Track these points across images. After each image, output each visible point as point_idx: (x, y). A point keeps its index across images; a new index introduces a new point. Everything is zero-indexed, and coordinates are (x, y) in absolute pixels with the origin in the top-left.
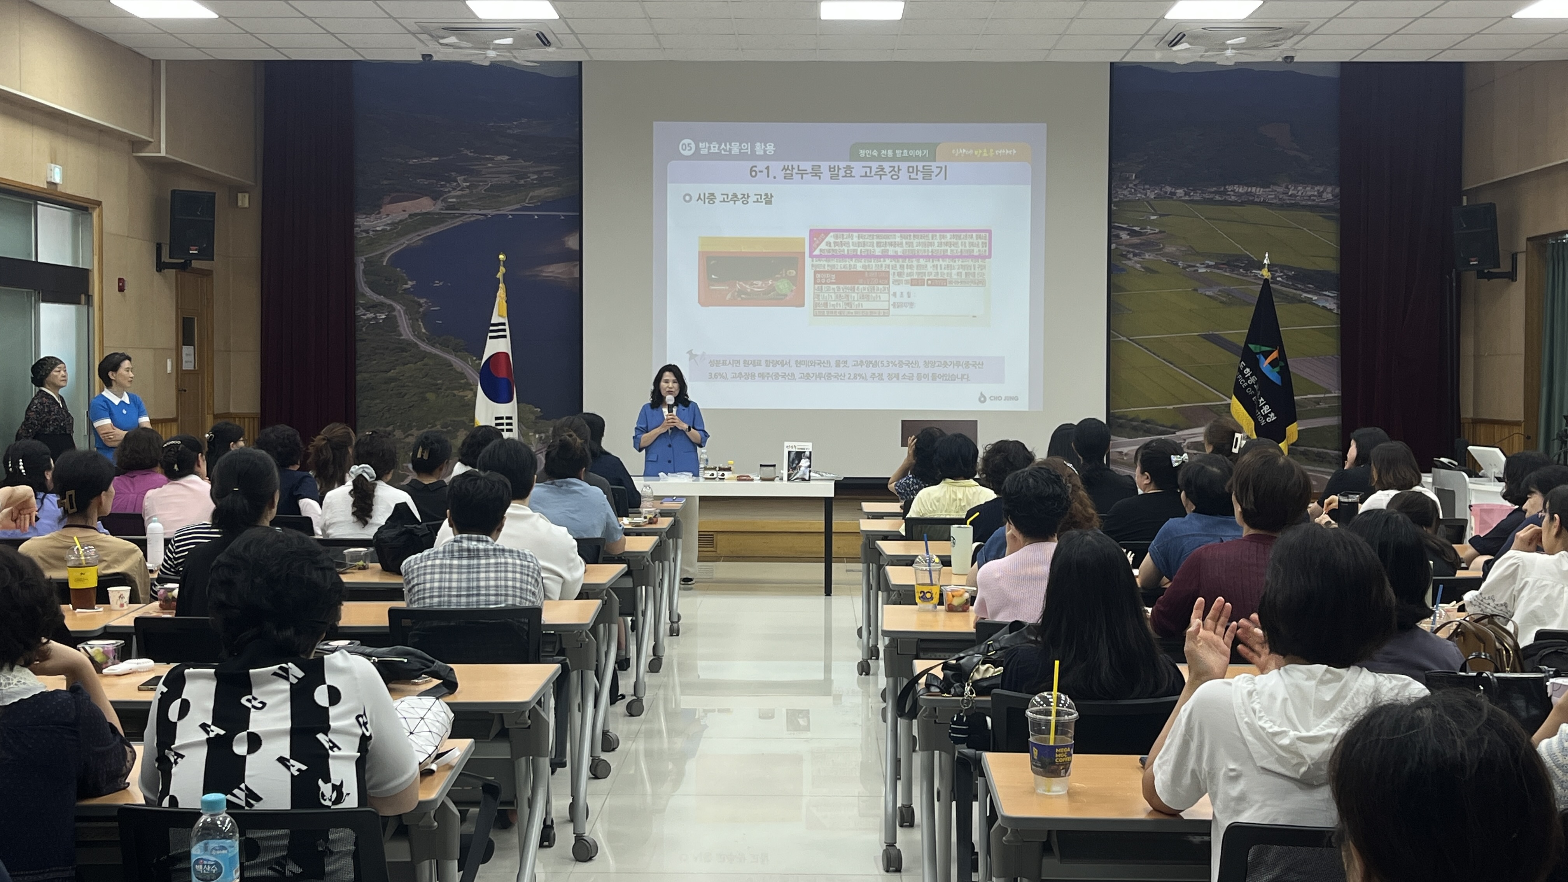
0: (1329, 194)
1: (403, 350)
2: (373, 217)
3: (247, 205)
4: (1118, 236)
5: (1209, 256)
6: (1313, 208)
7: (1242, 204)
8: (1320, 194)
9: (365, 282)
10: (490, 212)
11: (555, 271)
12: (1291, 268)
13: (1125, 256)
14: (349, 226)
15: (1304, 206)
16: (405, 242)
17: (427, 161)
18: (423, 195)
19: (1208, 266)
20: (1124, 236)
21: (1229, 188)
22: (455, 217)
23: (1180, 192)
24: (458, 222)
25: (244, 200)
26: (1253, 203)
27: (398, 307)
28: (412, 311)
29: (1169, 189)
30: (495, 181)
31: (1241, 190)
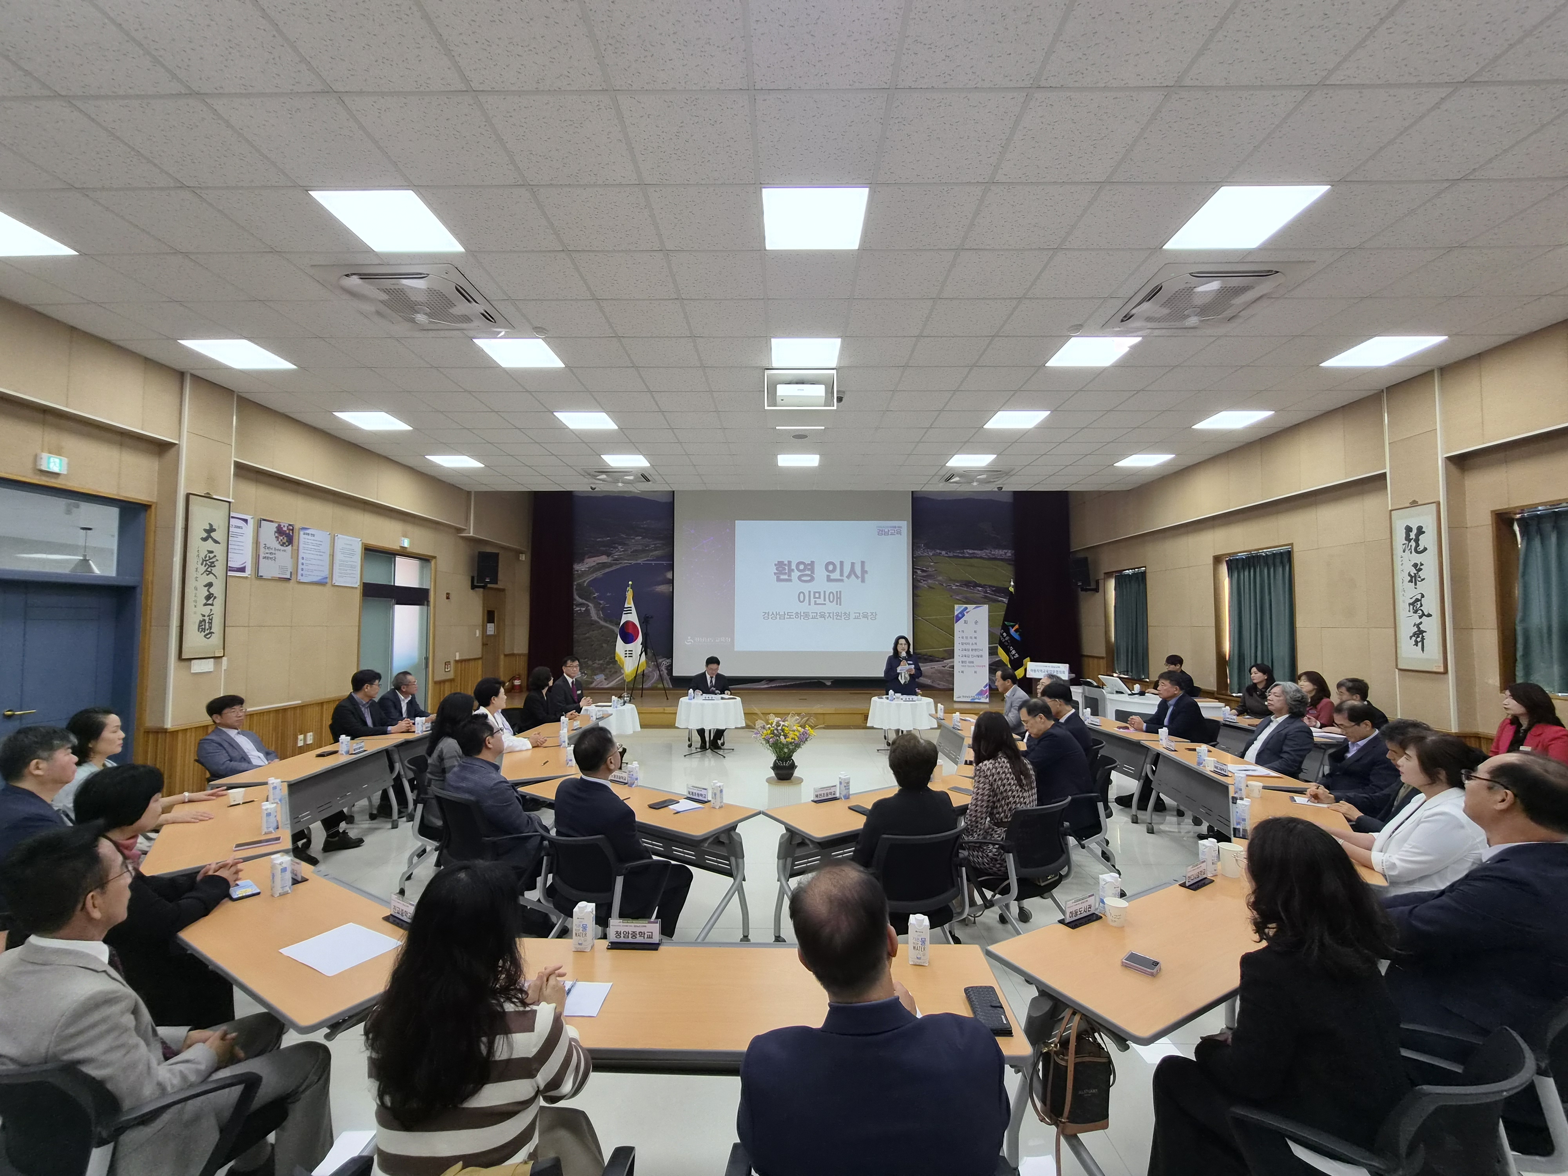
0: (1009, 553)
1: (593, 624)
2: (580, 565)
3: (524, 559)
4: (916, 572)
5: (958, 582)
6: (1002, 560)
7: (971, 558)
8: (1006, 553)
9: (577, 594)
10: (633, 562)
11: (663, 588)
12: (994, 587)
13: (919, 581)
14: (571, 570)
15: (999, 559)
16: (594, 576)
17: (605, 539)
18: (603, 555)
19: (957, 586)
20: (919, 572)
21: (965, 551)
22: (616, 564)
23: (943, 553)
24: (618, 567)
25: (523, 557)
26: (977, 558)
27: (590, 604)
28: (597, 606)
29: (938, 551)
30: (635, 548)
31: (971, 551)
